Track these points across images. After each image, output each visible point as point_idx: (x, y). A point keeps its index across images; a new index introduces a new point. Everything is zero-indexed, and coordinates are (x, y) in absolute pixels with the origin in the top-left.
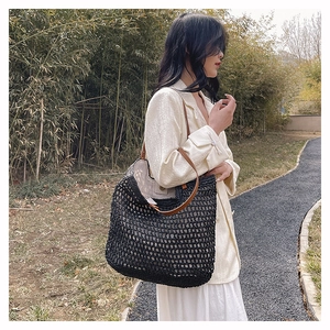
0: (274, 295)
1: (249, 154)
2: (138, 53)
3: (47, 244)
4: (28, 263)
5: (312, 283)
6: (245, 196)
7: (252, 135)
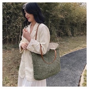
0: (71, 81)
1: (80, 40)
2: (47, 11)
3: (16, 61)
4: (9, 65)
5: (83, 79)
6: (74, 52)
7: (83, 35)
